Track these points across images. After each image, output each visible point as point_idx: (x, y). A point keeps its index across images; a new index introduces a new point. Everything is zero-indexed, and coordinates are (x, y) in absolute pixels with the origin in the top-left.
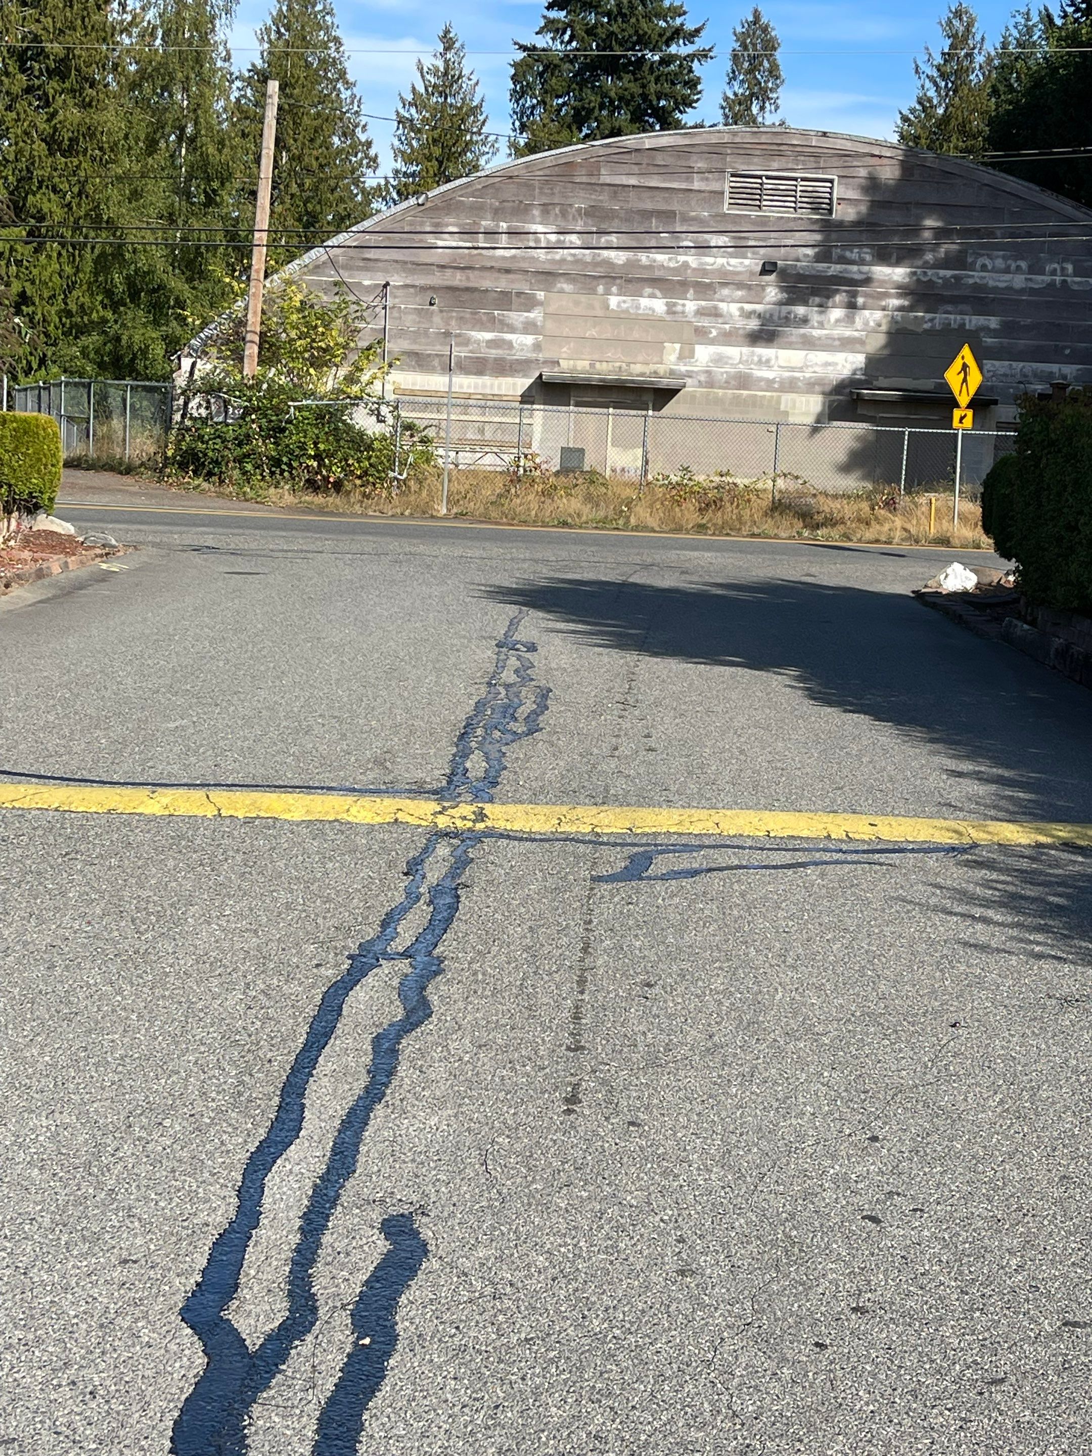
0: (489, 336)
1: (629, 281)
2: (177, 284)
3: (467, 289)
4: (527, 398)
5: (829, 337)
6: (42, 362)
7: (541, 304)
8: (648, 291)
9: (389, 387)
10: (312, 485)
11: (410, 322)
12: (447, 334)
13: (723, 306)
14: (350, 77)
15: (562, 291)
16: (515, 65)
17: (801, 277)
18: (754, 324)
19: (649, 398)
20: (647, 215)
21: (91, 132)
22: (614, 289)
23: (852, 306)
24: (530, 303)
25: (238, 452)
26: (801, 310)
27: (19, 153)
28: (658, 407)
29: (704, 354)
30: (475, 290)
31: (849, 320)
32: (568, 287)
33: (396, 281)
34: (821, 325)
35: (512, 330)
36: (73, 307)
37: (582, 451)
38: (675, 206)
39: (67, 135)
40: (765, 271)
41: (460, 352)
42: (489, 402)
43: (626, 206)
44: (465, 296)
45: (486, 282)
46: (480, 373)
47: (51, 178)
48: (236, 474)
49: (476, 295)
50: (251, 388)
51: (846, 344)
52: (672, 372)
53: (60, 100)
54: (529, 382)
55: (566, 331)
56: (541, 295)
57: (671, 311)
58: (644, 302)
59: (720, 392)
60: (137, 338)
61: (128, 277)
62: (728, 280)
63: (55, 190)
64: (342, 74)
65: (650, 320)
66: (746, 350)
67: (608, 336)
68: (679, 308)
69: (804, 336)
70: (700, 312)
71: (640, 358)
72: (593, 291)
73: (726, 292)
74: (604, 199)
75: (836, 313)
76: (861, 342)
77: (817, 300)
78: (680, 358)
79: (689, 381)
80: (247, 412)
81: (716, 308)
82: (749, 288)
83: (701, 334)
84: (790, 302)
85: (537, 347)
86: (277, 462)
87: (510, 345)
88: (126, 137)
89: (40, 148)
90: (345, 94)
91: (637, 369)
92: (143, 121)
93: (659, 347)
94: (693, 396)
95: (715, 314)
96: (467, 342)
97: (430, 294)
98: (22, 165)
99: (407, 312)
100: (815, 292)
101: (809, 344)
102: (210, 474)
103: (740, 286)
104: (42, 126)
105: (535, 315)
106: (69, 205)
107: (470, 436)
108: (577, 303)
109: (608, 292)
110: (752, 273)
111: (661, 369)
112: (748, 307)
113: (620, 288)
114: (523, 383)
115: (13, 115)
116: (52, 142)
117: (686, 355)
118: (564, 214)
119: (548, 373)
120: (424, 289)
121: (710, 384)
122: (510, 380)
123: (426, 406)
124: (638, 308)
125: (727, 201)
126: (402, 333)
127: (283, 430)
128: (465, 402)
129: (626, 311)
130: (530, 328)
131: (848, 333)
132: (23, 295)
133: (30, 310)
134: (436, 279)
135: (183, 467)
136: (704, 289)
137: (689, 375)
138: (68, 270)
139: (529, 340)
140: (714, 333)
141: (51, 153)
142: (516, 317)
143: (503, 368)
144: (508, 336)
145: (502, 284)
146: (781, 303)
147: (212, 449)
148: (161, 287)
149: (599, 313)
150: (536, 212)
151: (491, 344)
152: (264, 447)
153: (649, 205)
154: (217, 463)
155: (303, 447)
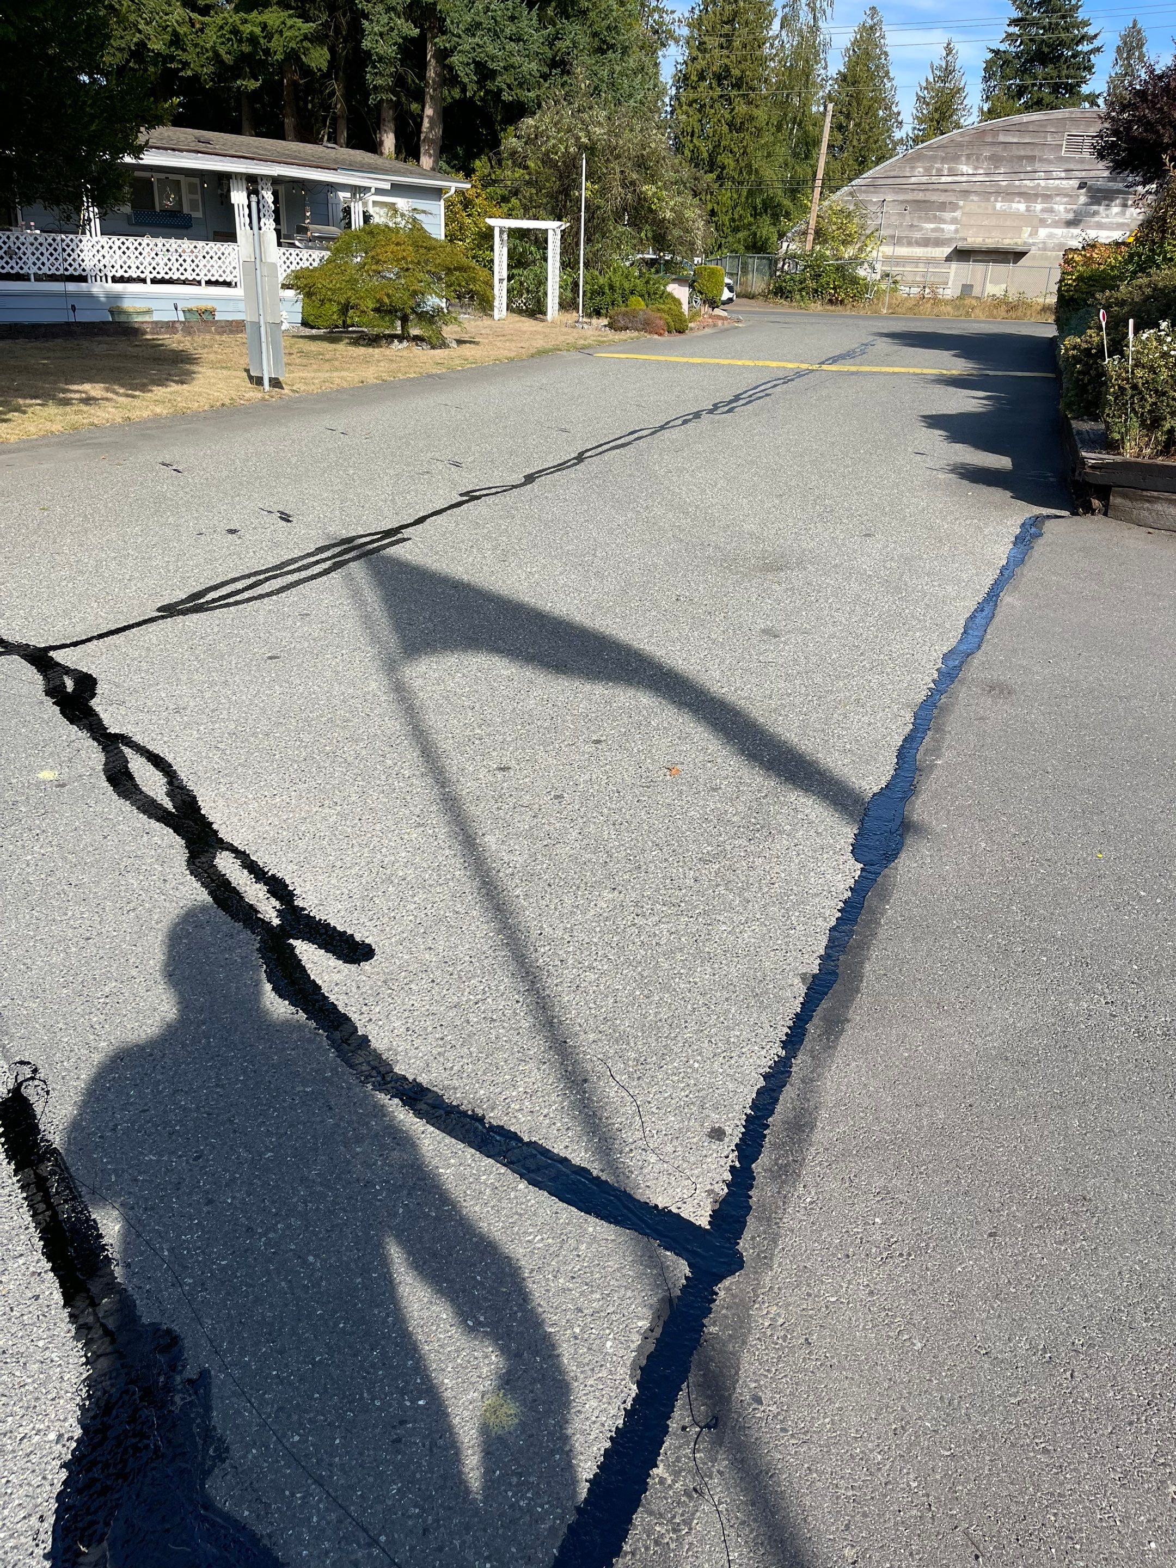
0: (932, 226)
1: (1008, 194)
2: (787, 202)
3: (924, 201)
4: (948, 259)
5: (1110, 223)
6: (720, 246)
7: (961, 208)
8: (1017, 199)
9: (880, 254)
10: (830, 301)
11: (895, 220)
12: (912, 226)
13: (1056, 206)
14: (891, 75)
15: (972, 201)
16: (986, 62)
17: (1099, 190)
18: (1071, 216)
19: (1011, 257)
20: (1021, 158)
21: (752, 118)
22: (1000, 199)
23: (1125, 206)
24: (954, 207)
25: (800, 286)
26: (1095, 208)
27: (715, 131)
28: (1015, 262)
29: (1043, 232)
30: (929, 201)
31: (1123, 213)
32: (975, 198)
33: (889, 198)
34: (1107, 216)
35: (945, 222)
36: (736, 217)
37: (972, 286)
38: (1036, 153)
39: (739, 121)
40: (1080, 187)
41: (918, 235)
42: (929, 261)
43: (1011, 154)
44: (923, 205)
45: (934, 197)
46: (926, 245)
47: (730, 145)
48: (798, 297)
49: (928, 204)
50: (808, 256)
51: (1119, 226)
52: (1025, 243)
53: (737, 100)
54: (950, 250)
55: (972, 222)
56: (961, 203)
57: (1028, 210)
58: (1014, 205)
59: (1049, 253)
60: (764, 232)
61: (763, 200)
62: (1060, 193)
63: (731, 152)
64: (887, 73)
65: (1018, 215)
66: (1065, 230)
67: (994, 224)
68: (1032, 208)
69: (1097, 222)
70: (1043, 210)
71: (1009, 236)
72: (988, 200)
73: (1058, 199)
74: (999, 150)
75: (1115, 210)
76: (1128, 225)
77: (1107, 202)
78: (1030, 235)
79: (1033, 248)
80: (806, 267)
81: (1052, 208)
82: (1071, 196)
83: (1043, 223)
84: (1091, 204)
85: (957, 231)
86: (816, 291)
87: (943, 230)
88: (767, 124)
89: (725, 128)
90: (888, 85)
91: (1007, 241)
92: (777, 113)
93: (1019, 229)
94: (1034, 256)
95: (1051, 211)
96: (922, 229)
97: (905, 204)
98: (716, 139)
99: (893, 214)
100: (1105, 198)
101: (1100, 226)
102: (787, 297)
103: (1066, 195)
104: (727, 116)
105: (957, 214)
106: (738, 160)
107: (918, 279)
108: (979, 207)
109: (996, 201)
110: (1073, 188)
111: (1019, 241)
112: (1069, 207)
113: (1003, 198)
114: (947, 250)
115: (713, 111)
116: (731, 125)
117: (1034, 233)
118: (978, 159)
119: (961, 245)
120: (902, 202)
121: (1045, 249)
122: (941, 249)
123: (897, 264)
124: (1011, 208)
125: (1064, 149)
126: (889, 226)
127: (820, 276)
128: (916, 261)
129: (1005, 210)
130: (954, 221)
131: (1121, 220)
132: (713, 210)
133: (716, 219)
134: (909, 196)
135: (776, 294)
136: (1047, 197)
137: (1034, 244)
138: (735, 196)
139: (953, 227)
140: (1050, 221)
141: (731, 131)
142: (947, 215)
143: (938, 243)
144: (942, 226)
145: (942, 198)
146: (1086, 204)
147: (788, 286)
148: (779, 205)
149: (990, 211)
150: (963, 159)
151: (933, 230)
152: (812, 284)
153: (1022, 153)
154: (790, 292)
155: (828, 284)
